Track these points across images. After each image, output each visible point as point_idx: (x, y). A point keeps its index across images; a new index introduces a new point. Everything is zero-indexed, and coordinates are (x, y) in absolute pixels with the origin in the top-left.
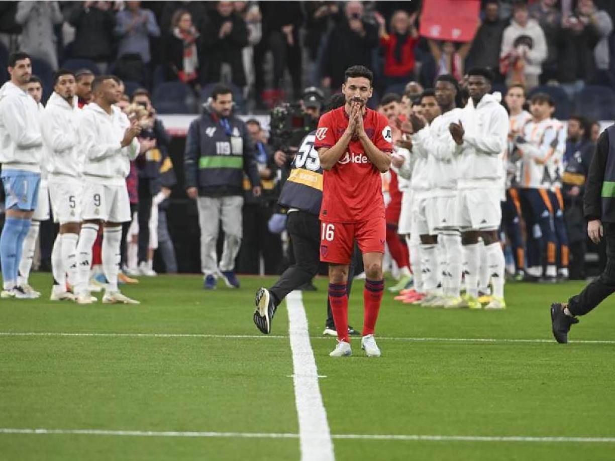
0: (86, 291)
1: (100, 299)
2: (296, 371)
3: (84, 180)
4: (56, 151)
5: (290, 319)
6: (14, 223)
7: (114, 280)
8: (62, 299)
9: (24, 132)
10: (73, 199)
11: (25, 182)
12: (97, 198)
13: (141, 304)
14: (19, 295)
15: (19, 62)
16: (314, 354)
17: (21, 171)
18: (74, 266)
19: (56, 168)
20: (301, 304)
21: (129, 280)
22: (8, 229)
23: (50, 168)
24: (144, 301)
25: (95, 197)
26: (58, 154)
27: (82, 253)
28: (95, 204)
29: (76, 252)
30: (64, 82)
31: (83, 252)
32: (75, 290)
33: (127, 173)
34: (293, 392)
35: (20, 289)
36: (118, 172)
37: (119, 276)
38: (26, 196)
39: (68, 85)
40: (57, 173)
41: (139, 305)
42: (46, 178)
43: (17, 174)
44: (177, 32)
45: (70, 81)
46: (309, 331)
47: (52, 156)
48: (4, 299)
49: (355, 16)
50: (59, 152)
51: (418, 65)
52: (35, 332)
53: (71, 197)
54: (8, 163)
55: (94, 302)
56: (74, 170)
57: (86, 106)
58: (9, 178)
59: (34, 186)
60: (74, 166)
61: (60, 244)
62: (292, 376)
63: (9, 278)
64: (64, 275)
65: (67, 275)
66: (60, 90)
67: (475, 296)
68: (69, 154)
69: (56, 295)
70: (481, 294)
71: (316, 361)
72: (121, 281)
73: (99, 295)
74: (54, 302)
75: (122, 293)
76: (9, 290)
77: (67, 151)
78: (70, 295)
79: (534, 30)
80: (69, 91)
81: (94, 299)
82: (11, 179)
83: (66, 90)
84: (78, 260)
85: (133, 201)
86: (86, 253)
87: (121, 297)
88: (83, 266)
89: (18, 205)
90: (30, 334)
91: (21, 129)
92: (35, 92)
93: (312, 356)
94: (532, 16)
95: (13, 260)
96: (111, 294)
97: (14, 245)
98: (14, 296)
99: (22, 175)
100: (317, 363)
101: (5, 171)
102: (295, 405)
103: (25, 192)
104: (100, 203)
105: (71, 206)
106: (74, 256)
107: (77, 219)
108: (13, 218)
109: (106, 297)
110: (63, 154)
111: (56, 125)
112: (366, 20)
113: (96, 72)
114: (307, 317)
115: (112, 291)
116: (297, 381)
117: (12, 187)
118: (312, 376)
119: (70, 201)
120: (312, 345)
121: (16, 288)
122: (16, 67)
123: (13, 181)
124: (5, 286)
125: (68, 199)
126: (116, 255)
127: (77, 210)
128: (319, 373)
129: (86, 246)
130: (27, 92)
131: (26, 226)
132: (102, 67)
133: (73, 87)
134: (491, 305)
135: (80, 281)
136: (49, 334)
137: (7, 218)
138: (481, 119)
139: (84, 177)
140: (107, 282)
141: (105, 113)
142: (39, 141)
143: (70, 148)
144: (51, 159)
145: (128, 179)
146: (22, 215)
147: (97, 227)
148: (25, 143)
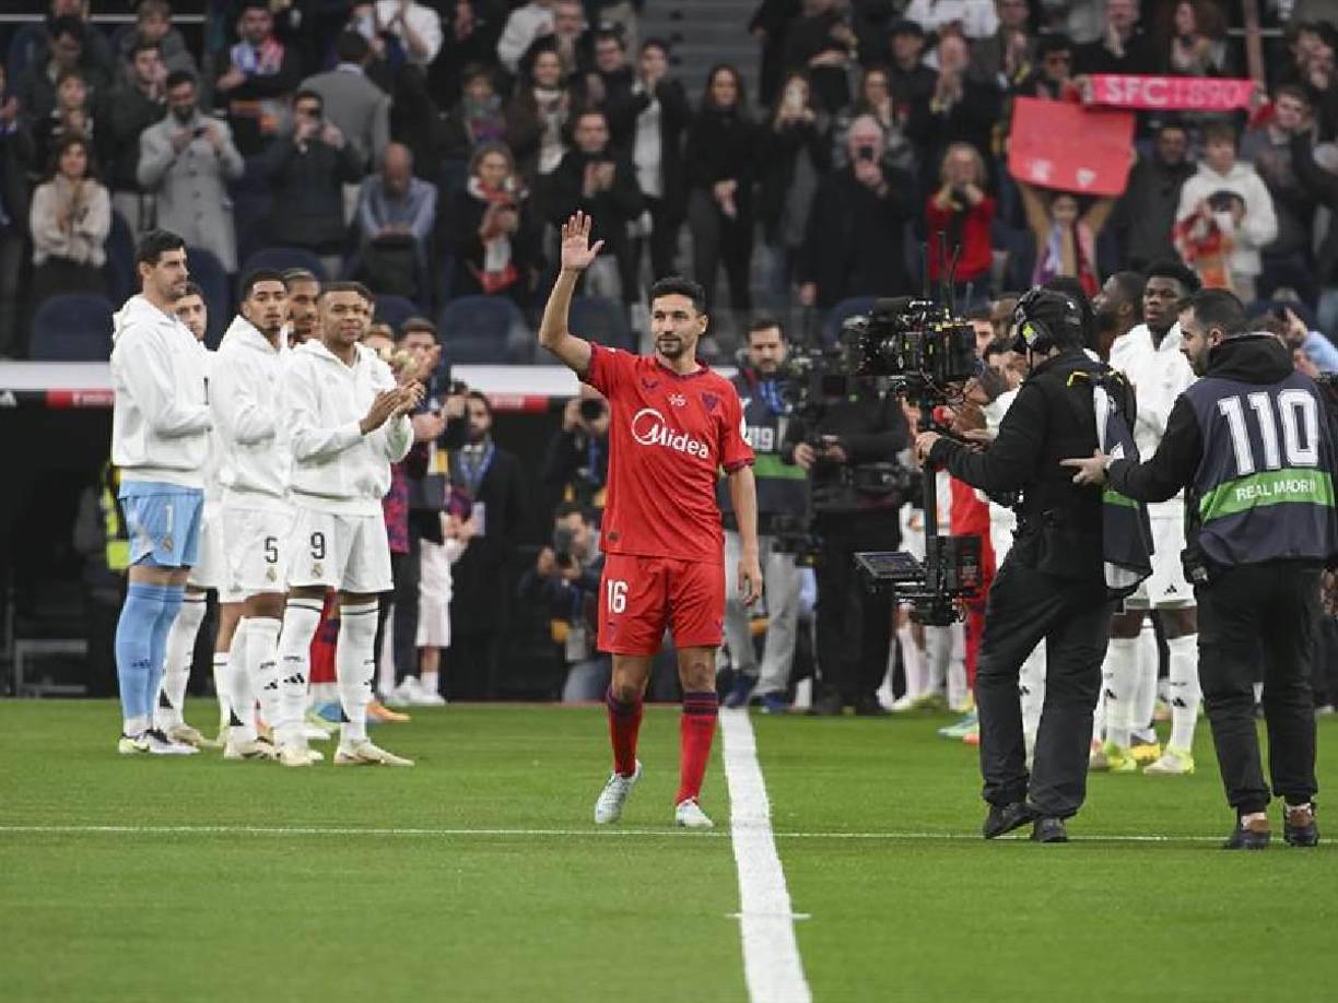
0: (299, 738)
1: (329, 756)
2: (744, 906)
3: (293, 504)
4: (241, 442)
5: (733, 793)
6: (148, 594)
7: (359, 717)
8: (248, 756)
9: (171, 401)
10: (272, 544)
11: (170, 508)
12: (318, 541)
13: (416, 766)
14: (156, 748)
15: (168, 256)
16: (784, 871)
17: (163, 485)
18: (273, 685)
19: (240, 476)
20: (754, 763)
21: (391, 715)
22: (134, 607)
23: (228, 477)
24: (422, 759)
25: (313, 538)
26: (244, 447)
27: (288, 658)
28: (314, 554)
29: (276, 655)
30: (263, 296)
31: (291, 654)
32: (276, 737)
33: (385, 488)
34: (739, 948)
35: (160, 736)
36: (364, 485)
37: (371, 707)
38: (170, 538)
39: (272, 302)
40: (241, 488)
41: (411, 768)
42: (219, 499)
43: (151, 491)
44: (473, 185)
45: (277, 295)
46: (773, 820)
47: (232, 451)
48: (127, 756)
49: (866, 153)
50: (249, 443)
51: (1000, 257)
52: (192, 824)
53: (268, 540)
54: (133, 468)
55: (316, 762)
56: (277, 481)
57: (299, 346)
58: (136, 498)
59: (191, 515)
60: (277, 472)
61: (244, 639)
62: (737, 915)
63: (136, 712)
64: (253, 704)
65: (258, 706)
66: (255, 312)
67: (1125, 744)
68: (268, 447)
69: (236, 747)
70: (1136, 741)
71: (787, 884)
72: (373, 716)
73: (326, 746)
74: (231, 761)
75: (374, 742)
76: (136, 738)
77: (264, 442)
78: (265, 748)
79: (1246, 182)
80: (272, 315)
81: (318, 755)
82: (139, 501)
83: (266, 312)
84: (280, 673)
85: (398, 548)
86: (296, 658)
87: (374, 751)
88: (291, 685)
89: (155, 556)
90: (183, 829)
91: (163, 397)
92: (193, 316)
93: (780, 873)
94: (1240, 155)
95: (145, 673)
96: (354, 744)
97: (146, 642)
98: (146, 751)
99: (163, 494)
100: (790, 887)
101: (128, 483)
102: (743, 975)
103: (169, 529)
104: (323, 551)
105: (269, 560)
106: (272, 664)
107: (279, 587)
108: (143, 585)
109: (342, 750)
110: (256, 447)
111: (244, 388)
112: (889, 161)
113: (321, 276)
114: (769, 791)
115: (355, 739)
116: (748, 927)
117: (142, 520)
118: (779, 916)
119: (267, 548)
120: (779, 848)
121: (150, 732)
122: (160, 266)
123: (144, 505)
124: (127, 729)
125: (264, 544)
126: (366, 663)
127: (280, 568)
128: (795, 908)
129: (296, 643)
130: (176, 316)
131: (172, 600)
132: (332, 263)
133: (282, 307)
134: (1159, 765)
135: (287, 718)
136: (223, 829)
137: (132, 584)
138: (1169, 373)
139: (292, 496)
140: (345, 719)
141: (339, 360)
142: (200, 421)
143: (270, 436)
144: (229, 457)
145: (387, 501)
146: (164, 578)
147: (320, 604)
148: (171, 425)
